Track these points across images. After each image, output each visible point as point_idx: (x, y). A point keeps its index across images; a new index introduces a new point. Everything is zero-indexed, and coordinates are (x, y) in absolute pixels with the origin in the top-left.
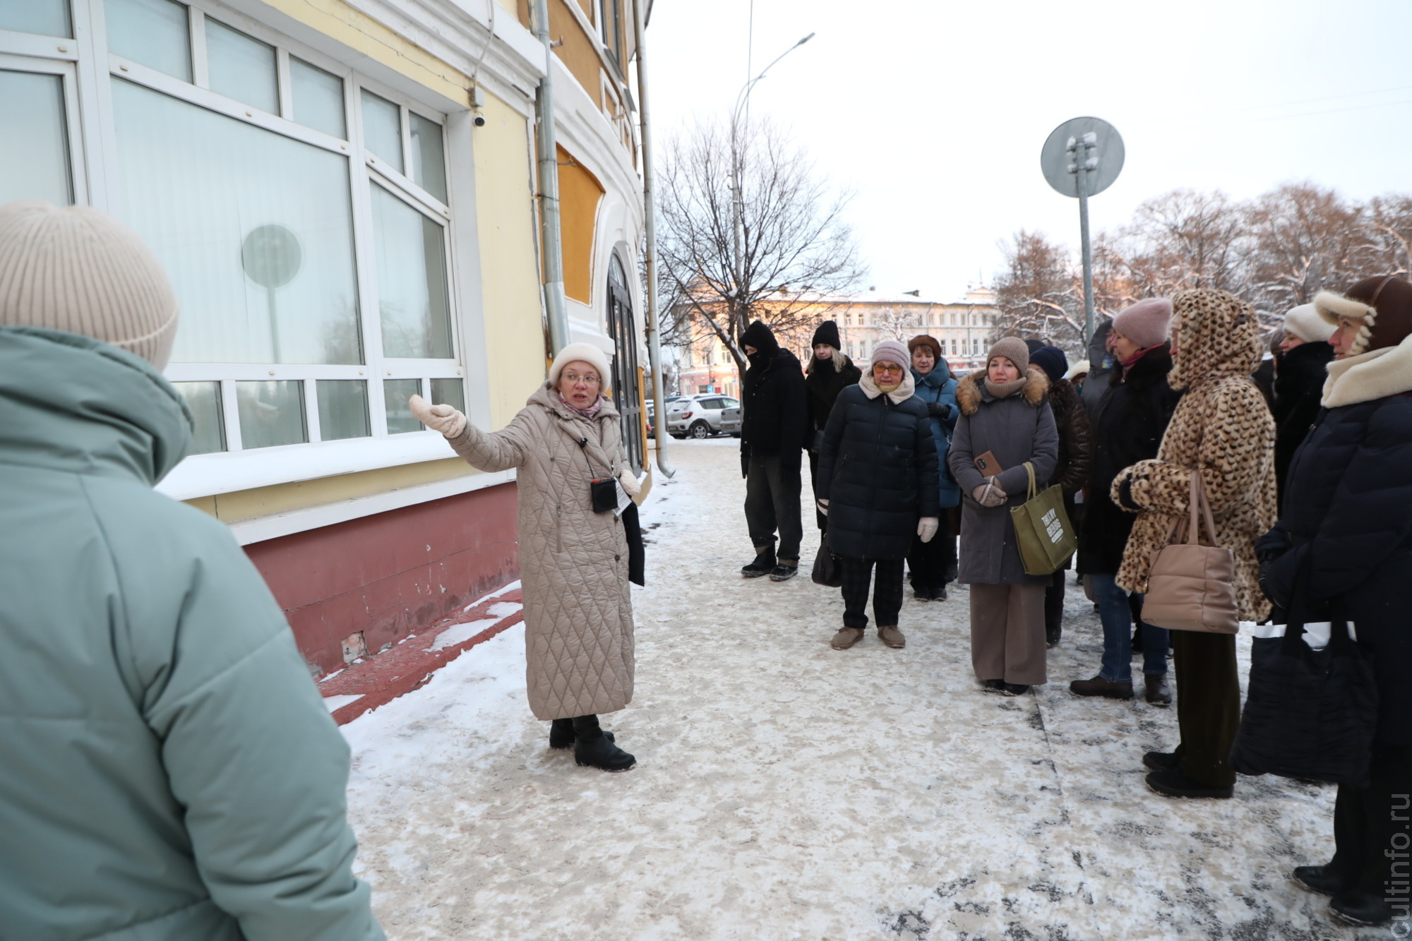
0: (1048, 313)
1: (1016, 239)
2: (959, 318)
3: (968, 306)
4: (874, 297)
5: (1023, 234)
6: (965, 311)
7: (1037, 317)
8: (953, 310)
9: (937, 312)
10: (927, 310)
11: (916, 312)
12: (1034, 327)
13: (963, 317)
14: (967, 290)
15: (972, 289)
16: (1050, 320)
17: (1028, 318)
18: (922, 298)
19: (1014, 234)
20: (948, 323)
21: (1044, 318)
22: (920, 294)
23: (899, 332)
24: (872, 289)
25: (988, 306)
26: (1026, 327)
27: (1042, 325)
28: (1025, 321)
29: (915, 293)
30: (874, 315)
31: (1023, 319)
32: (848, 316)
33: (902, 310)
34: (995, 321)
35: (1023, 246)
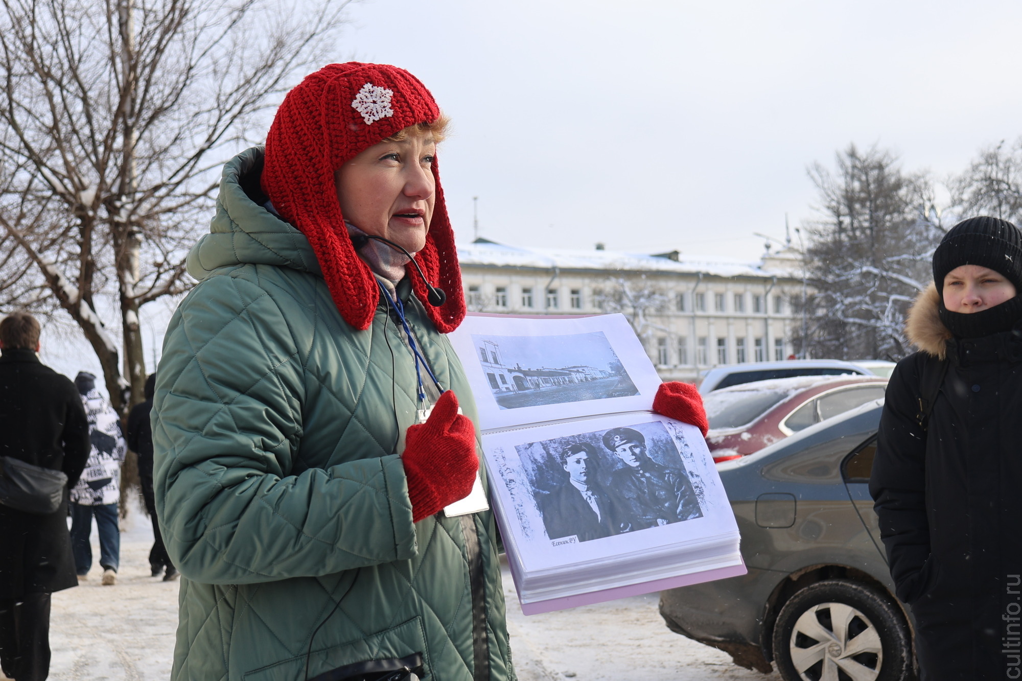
0: (894, 291)
1: (842, 165)
2: (749, 302)
3: (765, 280)
4: (597, 261)
5: (853, 154)
6: (759, 289)
7: (874, 298)
8: (739, 288)
9: (710, 291)
10: (692, 285)
11: (672, 288)
12: (868, 315)
13: (757, 299)
14: (764, 251)
15: (772, 251)
16: (895, 302)
17: (858, 299)
18: (686, 264)
19: (838, 156)
20: (730, 309)
21: (887, 299)
22: (681, 257)
23: (641, 320)
24: (600, 247)
25: (791, 280)
26: (854, 316)
27: (883, 312)
28: (852, 305)
29: (673, 256)
30: (597, 292)
31: (849, 300)
32: (551, 291)
33: (647, 285)
34: (797, 304)
35: (853, 177)
